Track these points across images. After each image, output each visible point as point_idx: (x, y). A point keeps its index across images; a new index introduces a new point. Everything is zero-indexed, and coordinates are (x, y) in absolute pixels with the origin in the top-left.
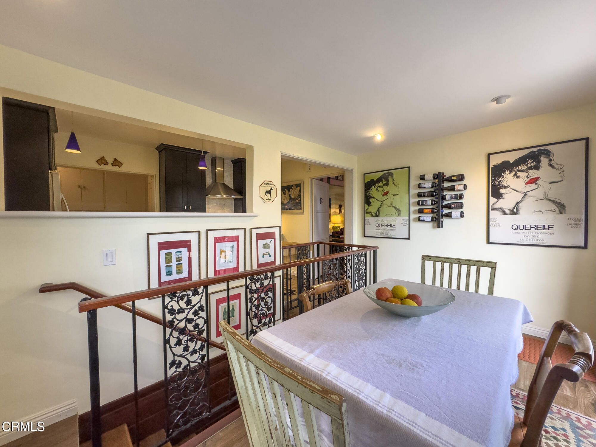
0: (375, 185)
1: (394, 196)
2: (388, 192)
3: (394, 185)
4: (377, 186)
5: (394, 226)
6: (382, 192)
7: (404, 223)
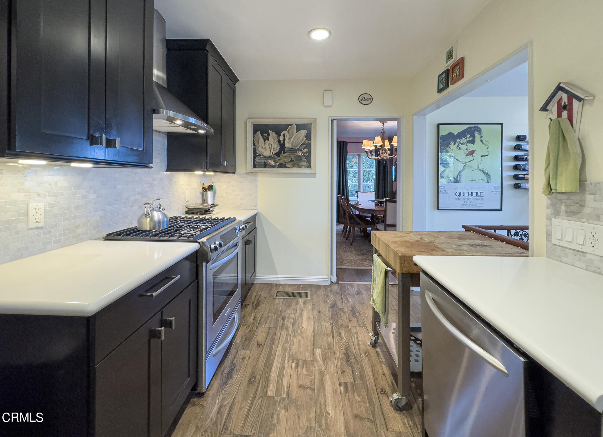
0: (456, 141)
1: (481, 156)
2: (473, 152)
3: (483, 143)
4: (459, 142)
5: (481, 195)
6: (466, 151)
7: (494, 190)
